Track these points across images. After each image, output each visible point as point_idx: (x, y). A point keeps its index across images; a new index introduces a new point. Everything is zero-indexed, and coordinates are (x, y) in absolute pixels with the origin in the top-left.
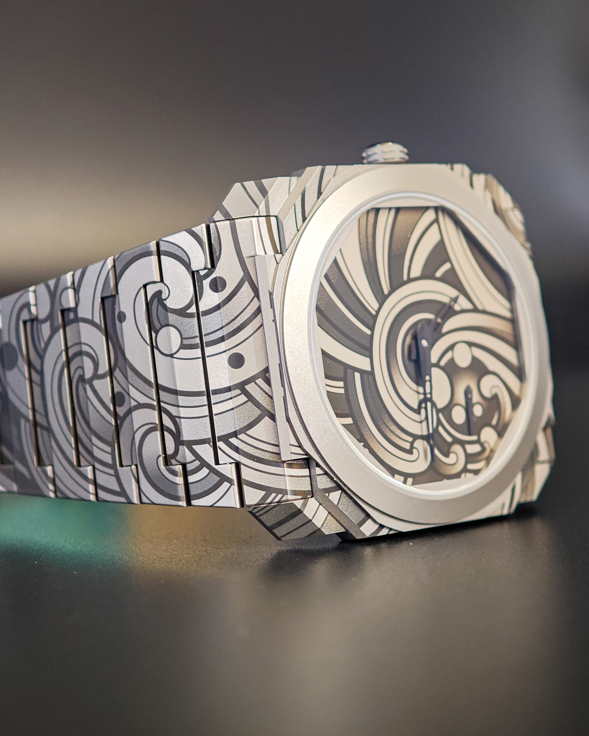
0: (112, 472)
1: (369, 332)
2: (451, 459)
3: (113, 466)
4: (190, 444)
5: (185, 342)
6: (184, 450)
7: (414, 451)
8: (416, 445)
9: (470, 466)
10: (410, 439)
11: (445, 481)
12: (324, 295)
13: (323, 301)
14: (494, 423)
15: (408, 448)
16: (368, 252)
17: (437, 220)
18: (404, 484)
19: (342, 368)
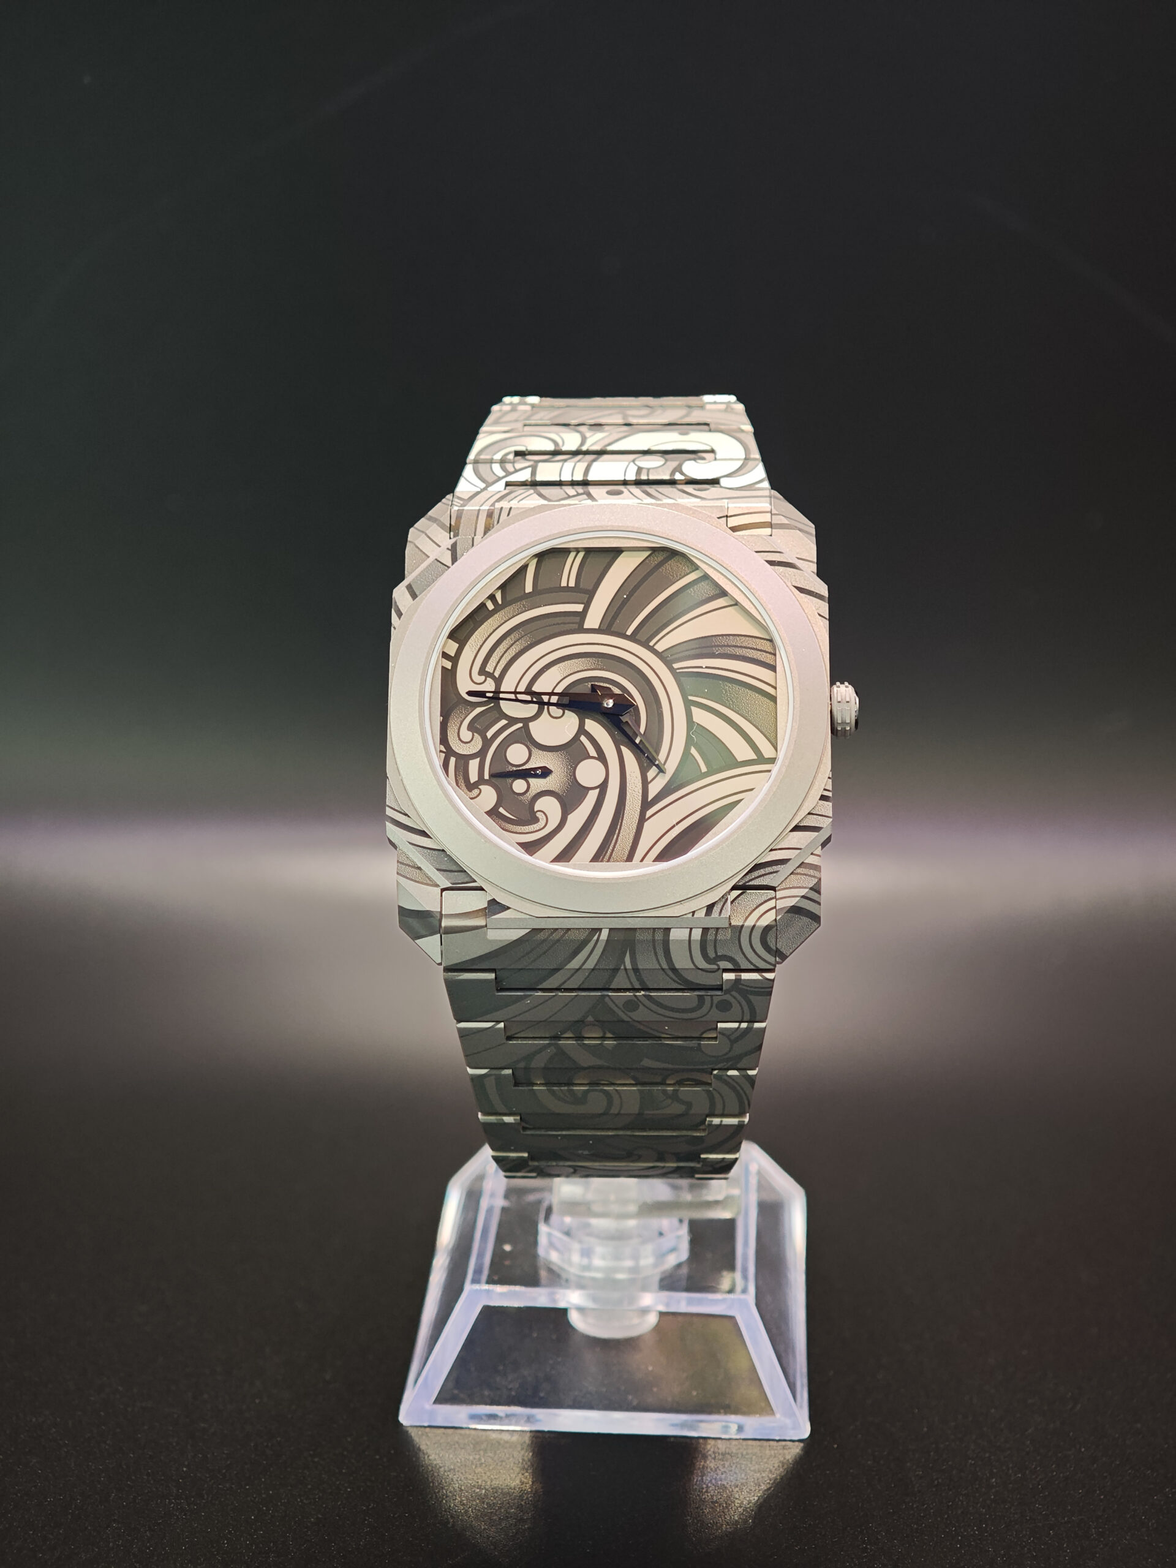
1: (629, 632)
2: (466, 735)
5: (645, 472)
7: (483, 678)
8: (490, 680)
9: (453, 760)
10: (497, 674)
11: (438, 719)
12: (677, 576)
13: (669, 573)
14: (501, 810)
15: (487, 669)
16: (725, 646)
17: (761, 759)
18: (445, 655)
19: (590, 588)
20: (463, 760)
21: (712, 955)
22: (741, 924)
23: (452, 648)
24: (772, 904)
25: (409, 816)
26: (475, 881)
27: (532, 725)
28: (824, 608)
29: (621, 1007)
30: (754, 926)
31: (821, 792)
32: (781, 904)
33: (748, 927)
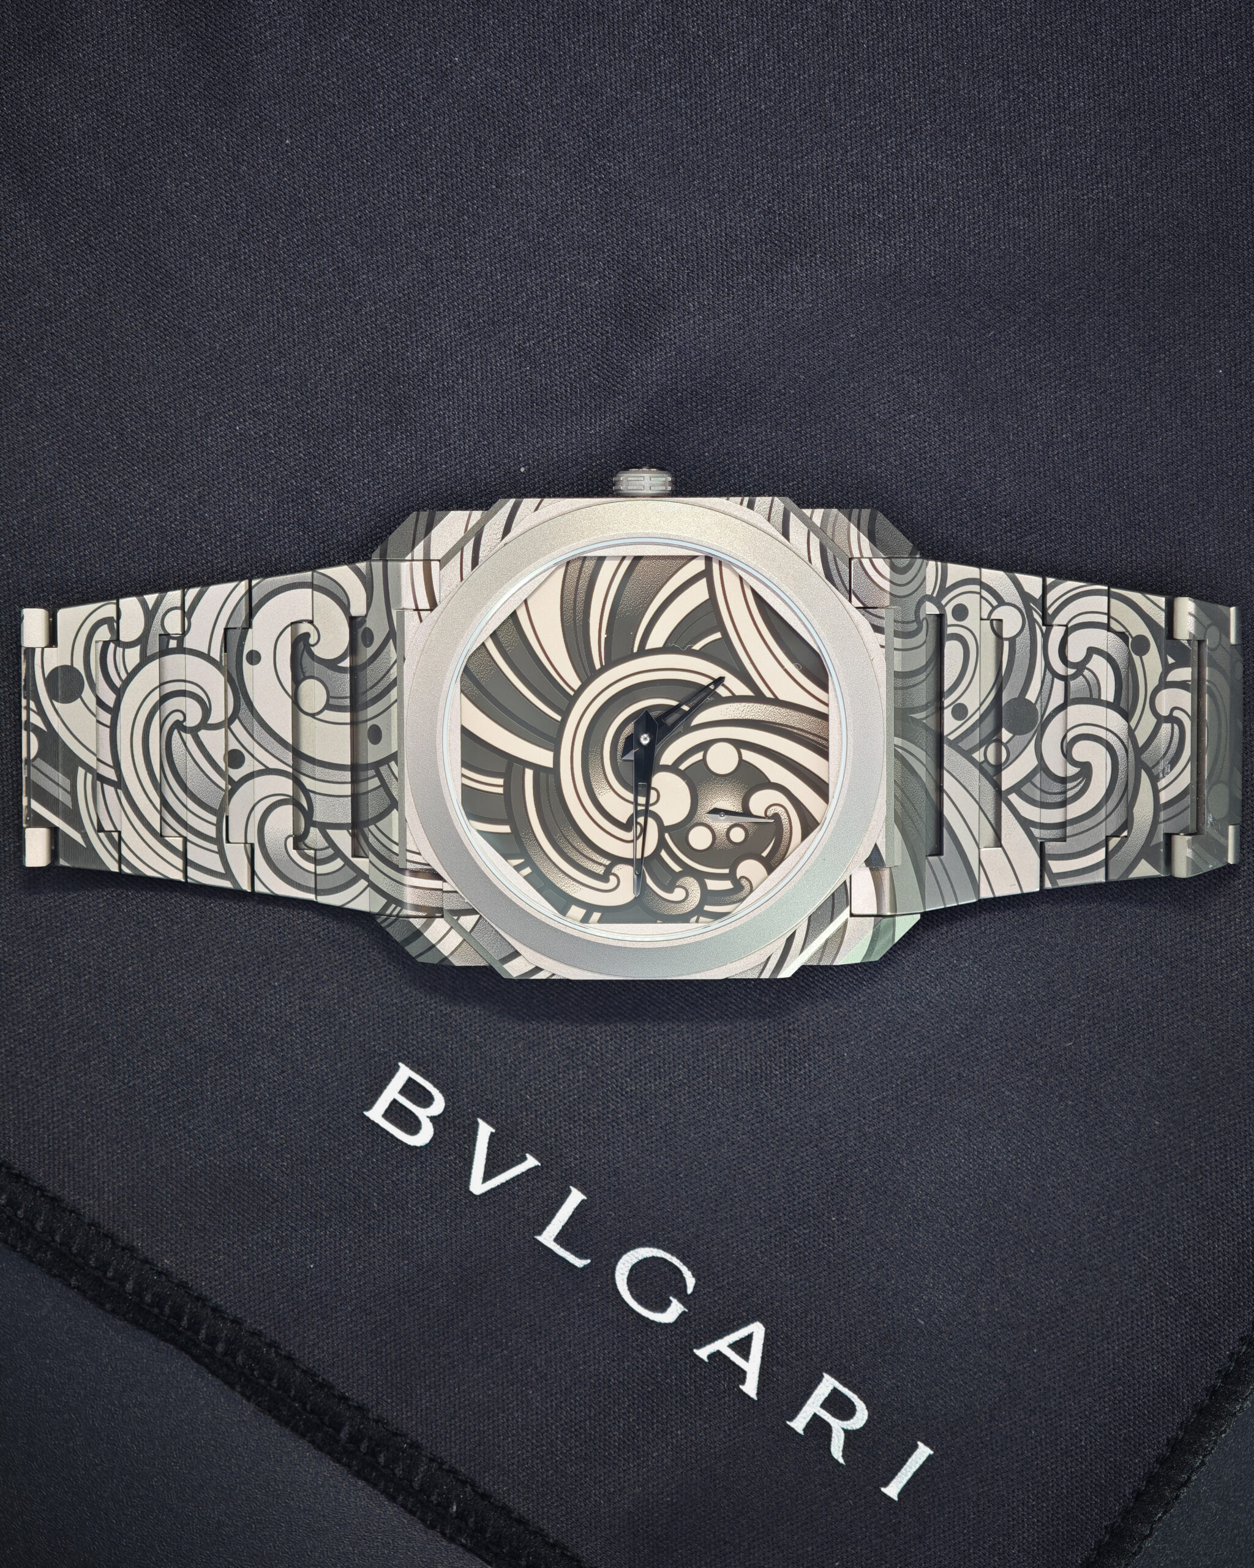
0: (215, 848)
1: (558, 718)
2: (678, 894)
3: (217, 841)
4: (324, 827)
5: (332, 701)
6: (314, 832)
7: (612, 878)
8: (615, 870)
9: (707, 908)
10: (607, 862)
11: (659, 923)
12: (490, 665)
13: (487, 673)
14: (765, 854)
15: (601, 873)
16: (574, 613)
17: (707, 574)
18: (585, 920)
19: (505, 761)
20: (708, 896)
21: (914, 626)
22: (888, 596)
23: (576, 912)
24: (866, 563)
25: (770, 956)
26: (845, 882)
27: (666, 823)
28: (529, 503)
29: (960, 722)
30: (891, 582)
31: (744, 507)
32: (867, 552)
33: (891, 587)
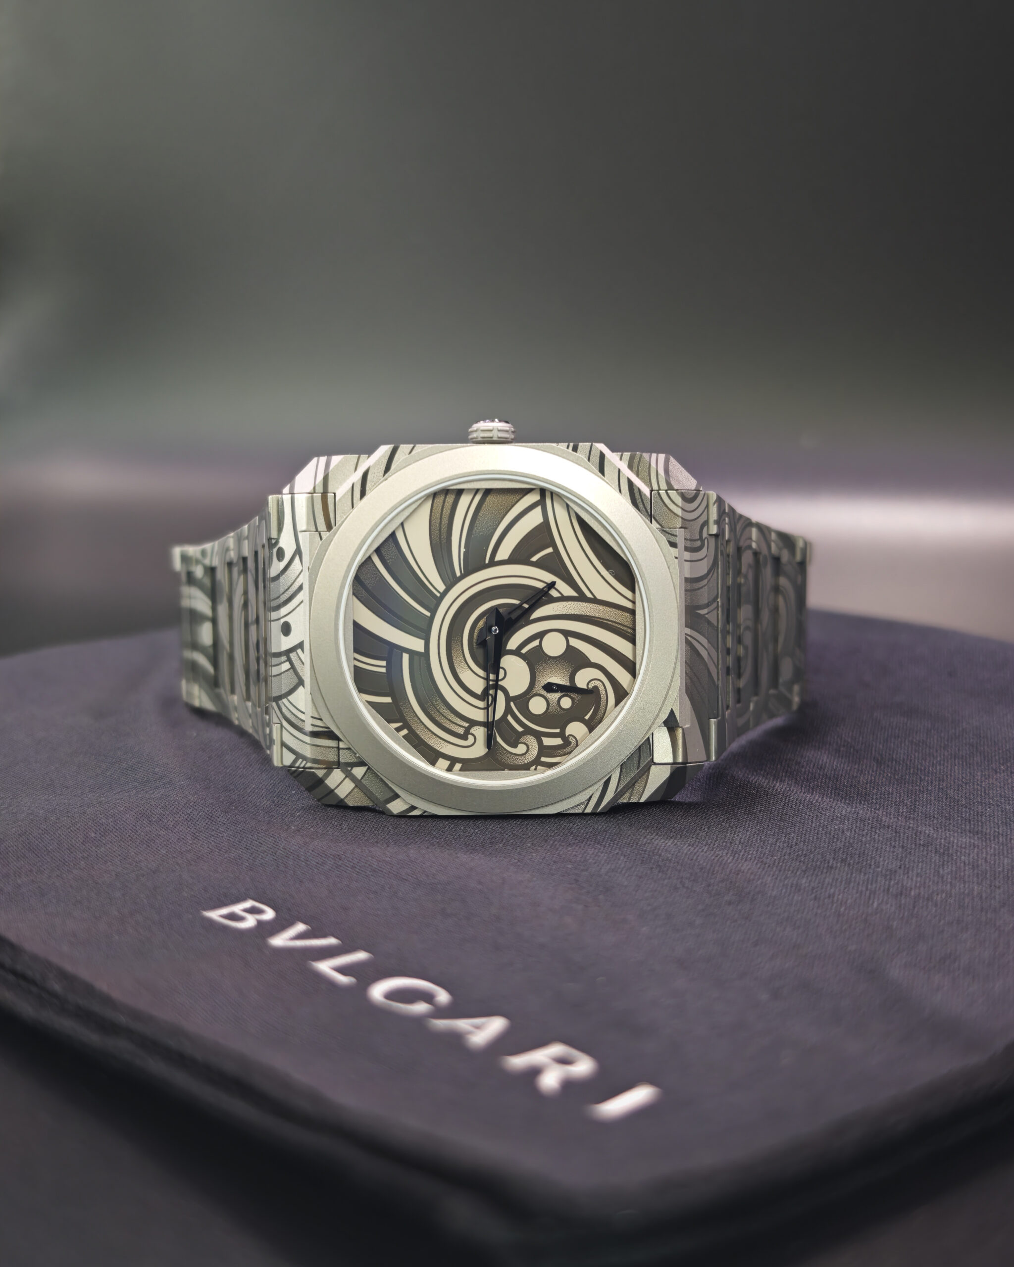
1: (428, 614)
2: (521, 749)
7: (470, 737)
8: (473, 731)
9: (543, 759)
10: (466, 725)
11: (508, 772)
12: (375, 574)
13: (373, 580)
14: (587, 717)
15: (462, 733)
16: (440, 533)
17: (541, 502)
18: (450, 769)
19: (387, 648)
20: (544, 750)
21: (699, 543)
23: (443, 763)
24: (663, 493)
25: (592, 794)
26: (648, 738)
27: (512, 694)
28: (405, 447)
30: (683, 509)
31: (570, 450)
32: (664, 485)
33: (682, 513)
